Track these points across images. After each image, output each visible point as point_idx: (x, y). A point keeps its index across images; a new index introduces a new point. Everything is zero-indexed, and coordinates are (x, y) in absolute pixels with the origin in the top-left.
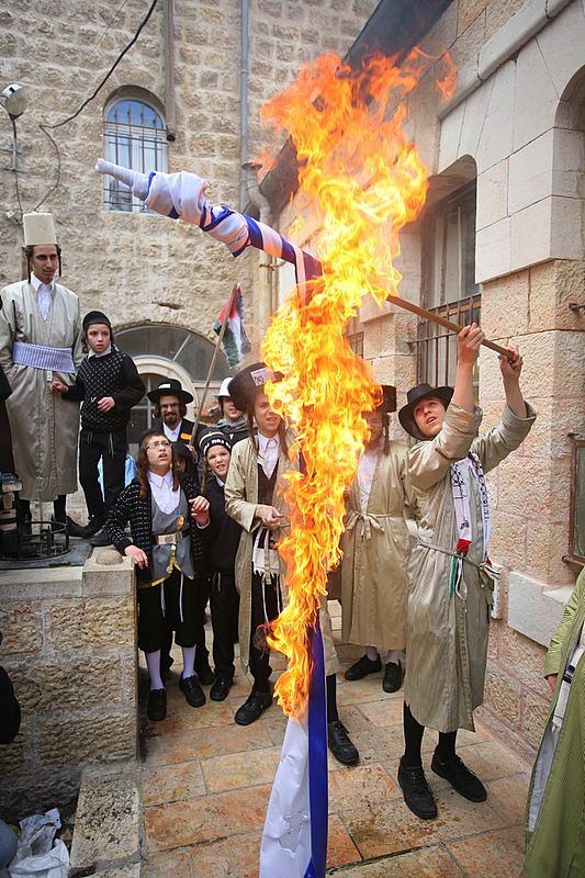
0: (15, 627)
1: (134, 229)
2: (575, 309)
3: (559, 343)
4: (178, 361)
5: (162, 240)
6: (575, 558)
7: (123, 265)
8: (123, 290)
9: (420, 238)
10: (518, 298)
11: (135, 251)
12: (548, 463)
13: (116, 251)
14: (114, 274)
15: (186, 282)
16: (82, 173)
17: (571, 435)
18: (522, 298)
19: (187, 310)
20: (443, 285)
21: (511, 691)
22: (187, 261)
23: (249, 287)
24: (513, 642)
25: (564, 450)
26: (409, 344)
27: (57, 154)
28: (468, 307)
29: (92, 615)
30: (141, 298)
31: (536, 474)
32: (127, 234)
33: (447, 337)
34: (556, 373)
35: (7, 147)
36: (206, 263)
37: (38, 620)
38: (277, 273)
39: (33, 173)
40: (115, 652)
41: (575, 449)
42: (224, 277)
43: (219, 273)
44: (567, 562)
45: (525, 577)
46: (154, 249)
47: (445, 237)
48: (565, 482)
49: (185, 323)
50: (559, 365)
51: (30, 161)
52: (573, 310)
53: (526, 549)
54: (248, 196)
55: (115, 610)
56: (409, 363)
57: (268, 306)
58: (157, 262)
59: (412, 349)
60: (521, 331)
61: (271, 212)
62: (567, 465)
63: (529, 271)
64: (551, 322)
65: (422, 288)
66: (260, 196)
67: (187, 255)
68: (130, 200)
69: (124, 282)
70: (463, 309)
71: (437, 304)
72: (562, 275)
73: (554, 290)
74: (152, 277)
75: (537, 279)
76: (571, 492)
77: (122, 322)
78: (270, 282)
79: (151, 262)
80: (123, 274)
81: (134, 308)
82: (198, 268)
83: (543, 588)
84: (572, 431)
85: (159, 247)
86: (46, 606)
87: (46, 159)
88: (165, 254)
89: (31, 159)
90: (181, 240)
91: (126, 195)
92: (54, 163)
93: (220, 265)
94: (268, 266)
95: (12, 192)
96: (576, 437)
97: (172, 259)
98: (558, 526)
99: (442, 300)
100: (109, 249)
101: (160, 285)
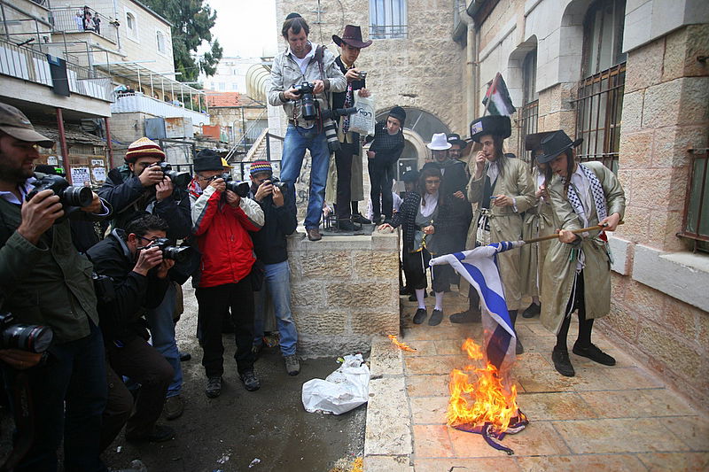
0: (339, 263)
1: (387, 49)
2: (702, 60)
3: (685, 86)
4: (415, 130)
5: (404, 54)
6: (686, 234)
7: (381, 72)
8: (381, 88)
9: (582, 28)
10: (655, 58)
11: (388, 64)
12: (670, 170)
13: (377, 64)
14: (376, 79)
15: (420, 79)
16: (356, 18)
17: (690, 151)
18: (658, 58)
19: (420, 98)
20: (598, 59)
21: (632, 319)
22: (420, 66)
23: (460, 79)
24: (634, 289)
25: (682, 161)
26: (571, 103)
27: (342, 9)
28: (616, 72)
29: (376, 260)
30: (393, 92)
31: (660, 179)
32: (383, 53)
33: (600, 94)
34: (681, 108)
35: (315, 10)
36: (432, 66)
37: (350, 260)
38: (479, 67)
39: (329, 23)
40: (388, 280)
41: (693, 160)
42: (443, 74)
43: (440, 72)
44: (680, 237)
45: (647, 247)
46: (401, 61)
47: (602, 24)
48: (684, 183)
49: (419, 106)
50: (684, 102)
51: (327, 16)
52: (700, 61)
53: (649, 229)
54: (459, 17)
55: (389, 258)
56: (571, 116)
57: (473, 90)
58: (401, 68)
59: (573, 106)
60: (656, 82)
61: (475, 27)
62: (685, 171)
63: (665, 38)
64: (680, 72)
65: (583, 64)
66: (468, 16)
67: (420, 62)
68: (384, 31)
69: (382, 83)
70: (613, 74)
71: (593, 72)
72: (692, 36)
73: (685, 48)
74: (398, 78)
75: (671, 43)
76: (687, 190)
77: (381, 108)
78: (474, 73)
79: (398, 69)
80: (381, 78)
81: (388, 99)
82: (426, 70)
83: (659, 253)
84: (691, 148)
85: (403, 59)
86: (354, 254)
87: (336, 13)
88: (406, 63)
89: (328, 14)
90: (416, 53)
91: (382, 29)
92: (341, 15)
93: (441, 66)
94: (473, 63)
95: (318, 36)
96: (695, 152)
97: (411, 66)
98: (674, 213)
99: (597, 70)
100: (373, 63)
101: (403, 83)
